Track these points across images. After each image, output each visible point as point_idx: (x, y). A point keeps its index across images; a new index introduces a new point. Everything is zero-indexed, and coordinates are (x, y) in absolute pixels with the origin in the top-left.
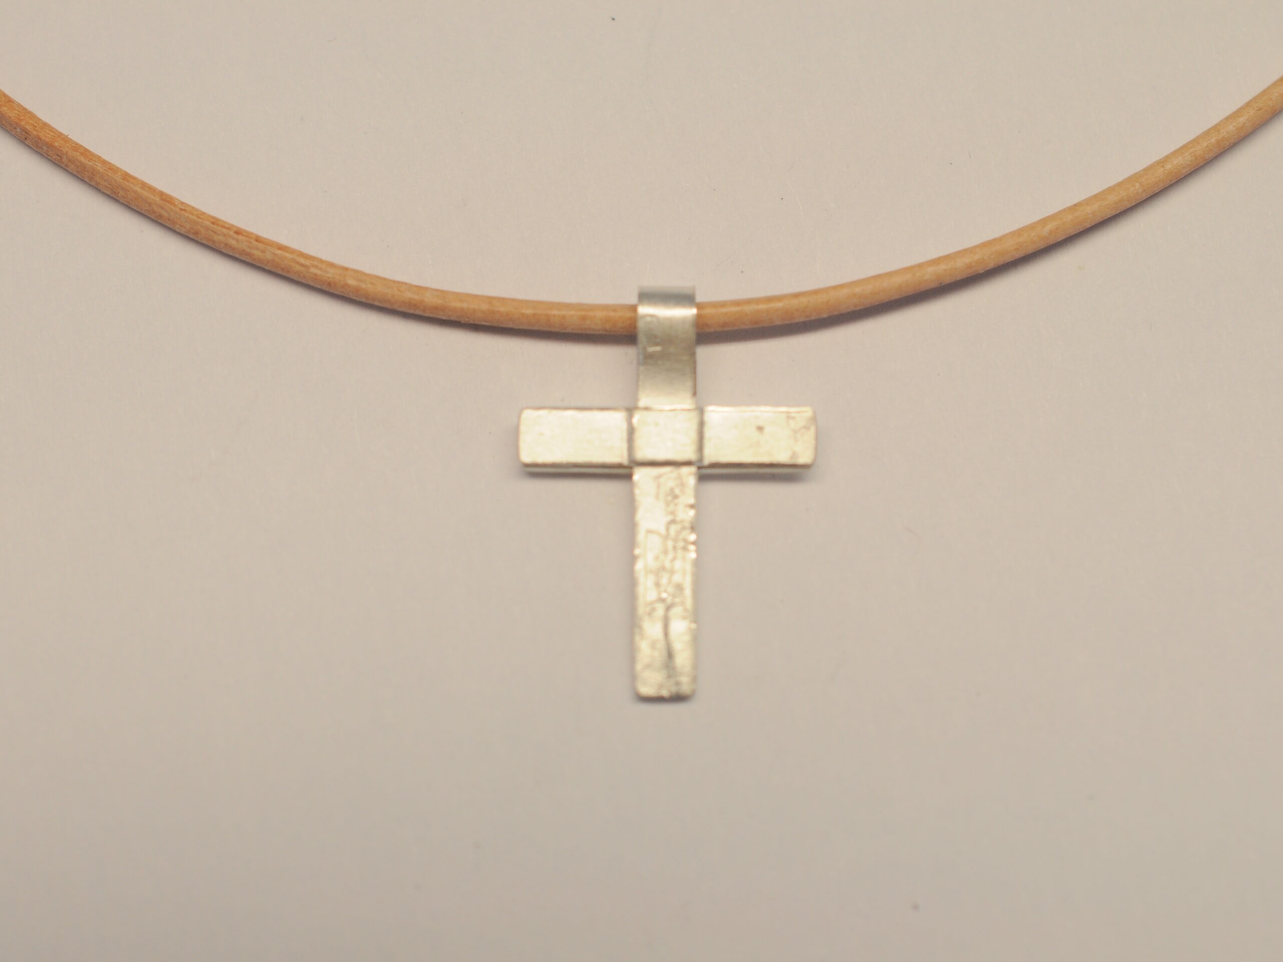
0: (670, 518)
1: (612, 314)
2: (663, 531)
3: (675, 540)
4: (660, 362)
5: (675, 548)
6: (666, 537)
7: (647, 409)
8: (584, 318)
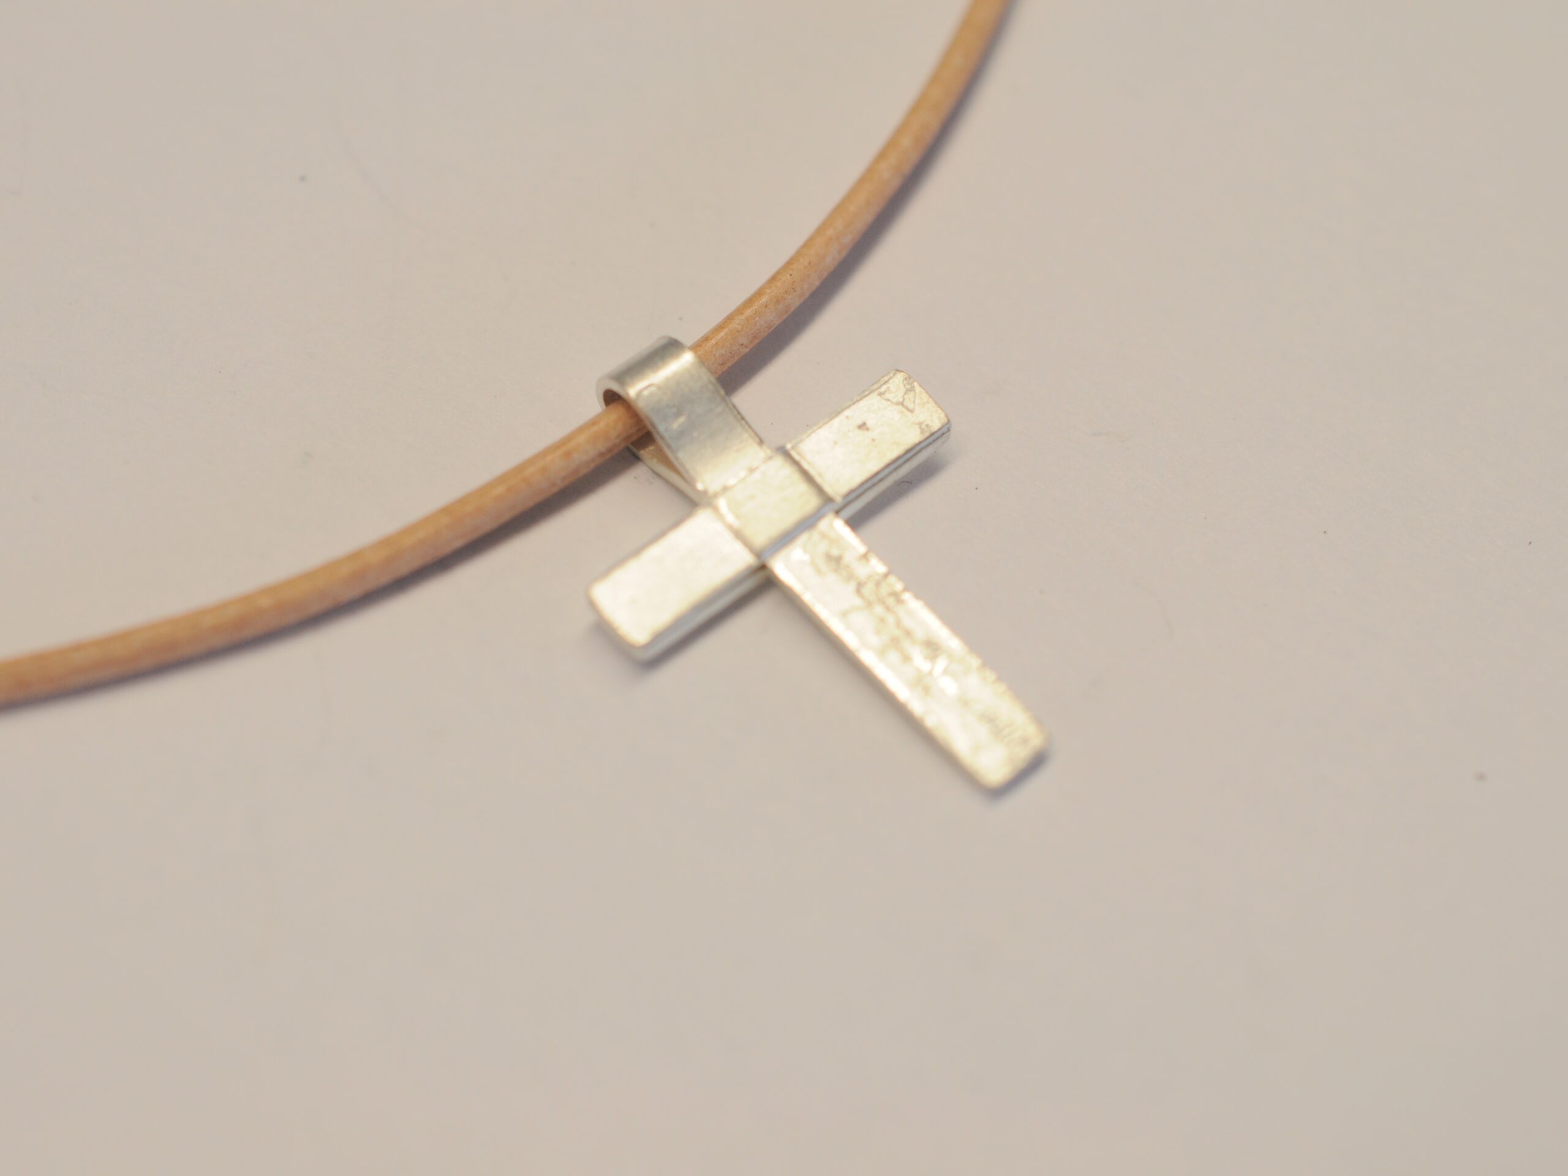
0: (852, 586)
1: (595, 429)
2: (857, 601)
3: (881, 601)
4: (695, 434)
5: (888, 608)
6: (869, 604)
7: (725, 489)
8: (568, 455)
